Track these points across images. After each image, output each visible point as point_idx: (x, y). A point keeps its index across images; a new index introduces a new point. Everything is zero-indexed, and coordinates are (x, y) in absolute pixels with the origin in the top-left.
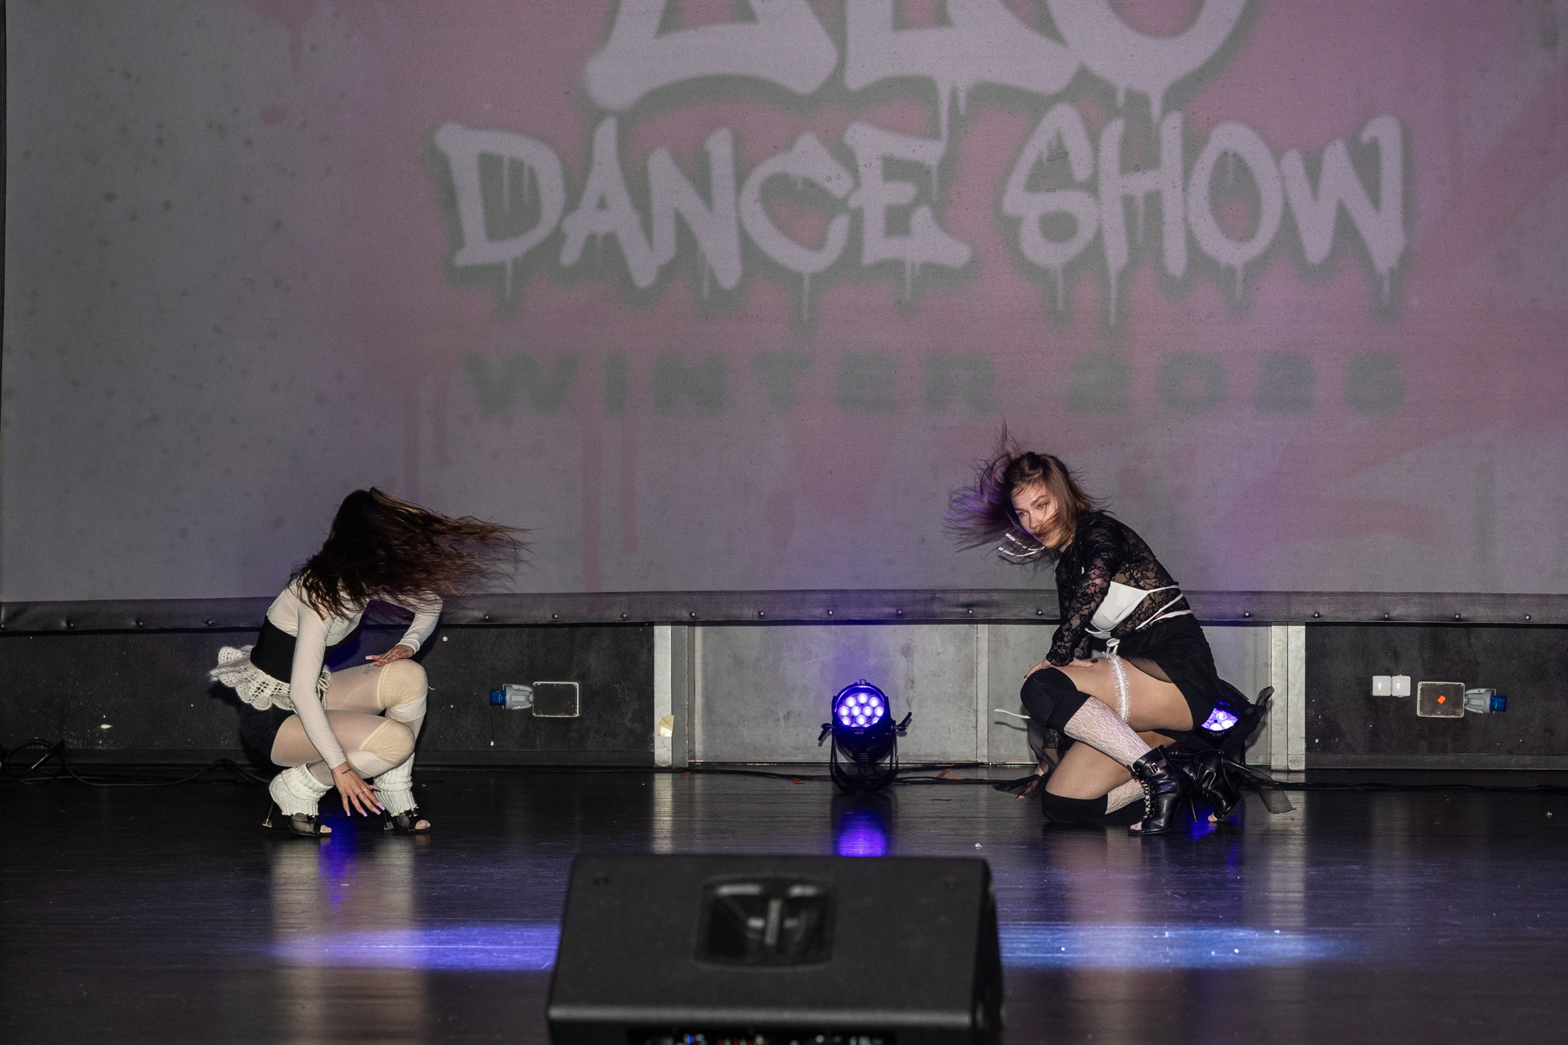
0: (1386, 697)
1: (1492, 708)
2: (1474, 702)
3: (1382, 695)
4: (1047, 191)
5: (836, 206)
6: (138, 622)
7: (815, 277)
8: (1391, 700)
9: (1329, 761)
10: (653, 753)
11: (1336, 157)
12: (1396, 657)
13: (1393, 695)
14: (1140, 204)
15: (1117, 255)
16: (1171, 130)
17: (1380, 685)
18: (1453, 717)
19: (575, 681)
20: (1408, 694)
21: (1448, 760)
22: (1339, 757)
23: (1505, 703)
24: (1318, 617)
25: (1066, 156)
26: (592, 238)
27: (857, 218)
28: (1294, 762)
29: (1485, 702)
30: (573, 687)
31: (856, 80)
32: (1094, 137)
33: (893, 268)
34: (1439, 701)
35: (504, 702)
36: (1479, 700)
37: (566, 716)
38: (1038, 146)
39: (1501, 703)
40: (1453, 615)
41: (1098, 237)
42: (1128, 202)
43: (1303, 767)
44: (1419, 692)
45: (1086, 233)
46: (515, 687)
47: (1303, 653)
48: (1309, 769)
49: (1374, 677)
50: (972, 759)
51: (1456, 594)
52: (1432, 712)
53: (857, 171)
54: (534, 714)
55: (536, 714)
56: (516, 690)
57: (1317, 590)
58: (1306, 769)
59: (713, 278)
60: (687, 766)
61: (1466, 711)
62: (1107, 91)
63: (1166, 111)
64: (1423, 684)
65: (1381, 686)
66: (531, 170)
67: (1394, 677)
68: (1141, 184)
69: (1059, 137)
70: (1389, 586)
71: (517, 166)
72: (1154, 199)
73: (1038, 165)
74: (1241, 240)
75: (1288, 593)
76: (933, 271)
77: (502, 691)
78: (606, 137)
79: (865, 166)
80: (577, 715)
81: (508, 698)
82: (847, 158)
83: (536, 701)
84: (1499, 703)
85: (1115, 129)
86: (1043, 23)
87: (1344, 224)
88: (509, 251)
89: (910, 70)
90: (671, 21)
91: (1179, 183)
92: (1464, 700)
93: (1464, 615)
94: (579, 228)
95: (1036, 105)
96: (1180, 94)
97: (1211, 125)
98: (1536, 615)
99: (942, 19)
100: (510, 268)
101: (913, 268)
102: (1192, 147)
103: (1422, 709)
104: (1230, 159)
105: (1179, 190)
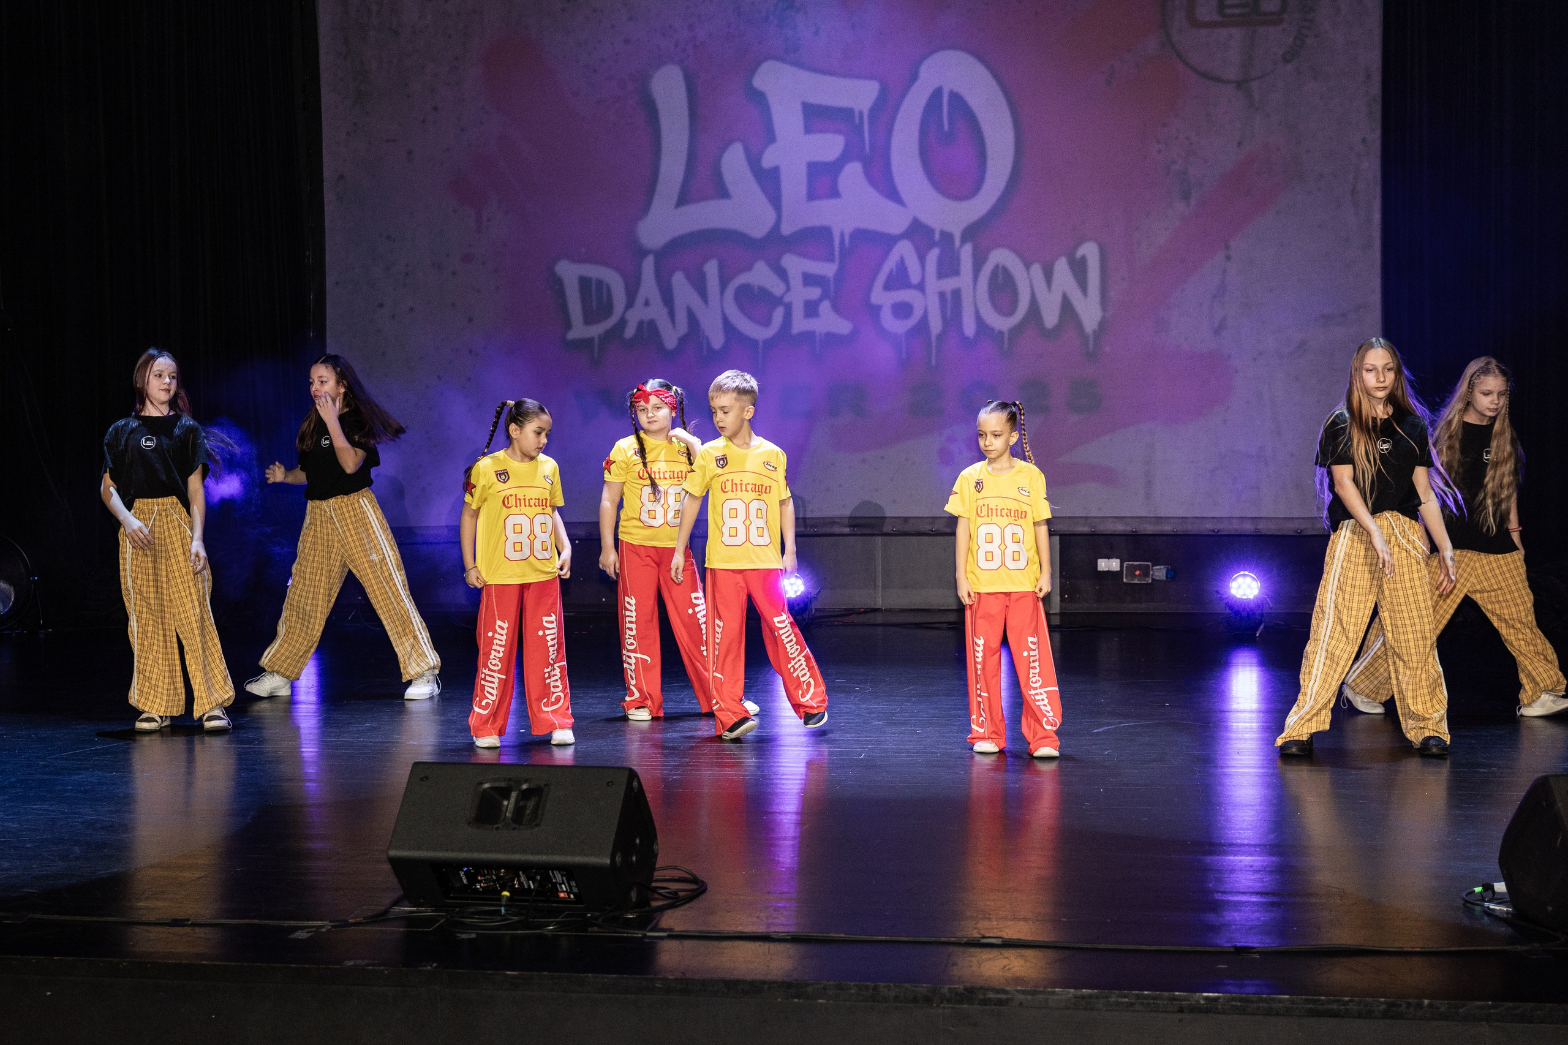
0: (1105, 571)
1: (1167, 577)
2: (1156, 574)
3: (1102, 570)
4: (896, 290)
5: (778, 301)
7: (766, 342)
8: (1109, 574)
9: (1074, 608)
11: (1062, 267)
12: (1113, 548)
13: (1110, 570)
14: (949, 296)
15: (936, 325)
16: (966, 253)
18: (1145, 582)
20: (1119, 569)
21: (1142, 606)
22: (1080, 605)
23: (1175, 573)
25: (906, 270)
26: (641, 324)
27: (788, 308)
28: (1055, 607)
29: (1163, 573)
31: (786, 230)
32: (922, 259)
33: (809, 335)
34: (1136, 573)
36: (1160, 572)
38: (890, 264)
39: (1172, 575)
40: (1131, 529)
41: (925, 315)
42: (942, 295)
43: (1058, 611)
44: (1125, 568)
45: (917, 314)
49: (1099, 560)
50: (873, 607)
51: (1131, 517)
52: (1132, 579)
53: (789, 281)
58: (1060, 612)
59: (709, 344)
61: (1153, 580)
62: (929, 231)
63: (964, 241)
64: (1127, 564)
65: (1103, 565)
66: (608, 286)
67: (1110, 560)
68: (949, 284)
69: (902, 259)
70: (1094, 513)
71: (600, 283)
72: (957, 293)
73: (890, 275)
74: (1007, 315)
76: (831, 338)
78: (648, 265)
79: (793, 278)
82: (782, 274)
84: (1169, 575)
85: (934, 255)
86: (893, 194)
87: (1066, 306)
88: (596, 331)
89: (816, 222)
90: (684, 199)
91: (971, 283)
92: (1151, 573)
93: (1138, 529)
94: (635, 317)
95: (888, 241)
96: (971, 233)
97: (989, 250)
98: (1180, 528)
99: (834, 193)
100: (596, 341)
101: (820, 335)
102: (978, 263)
103: (1126, 579)
104: (1000, 269)
105: (971, 287)
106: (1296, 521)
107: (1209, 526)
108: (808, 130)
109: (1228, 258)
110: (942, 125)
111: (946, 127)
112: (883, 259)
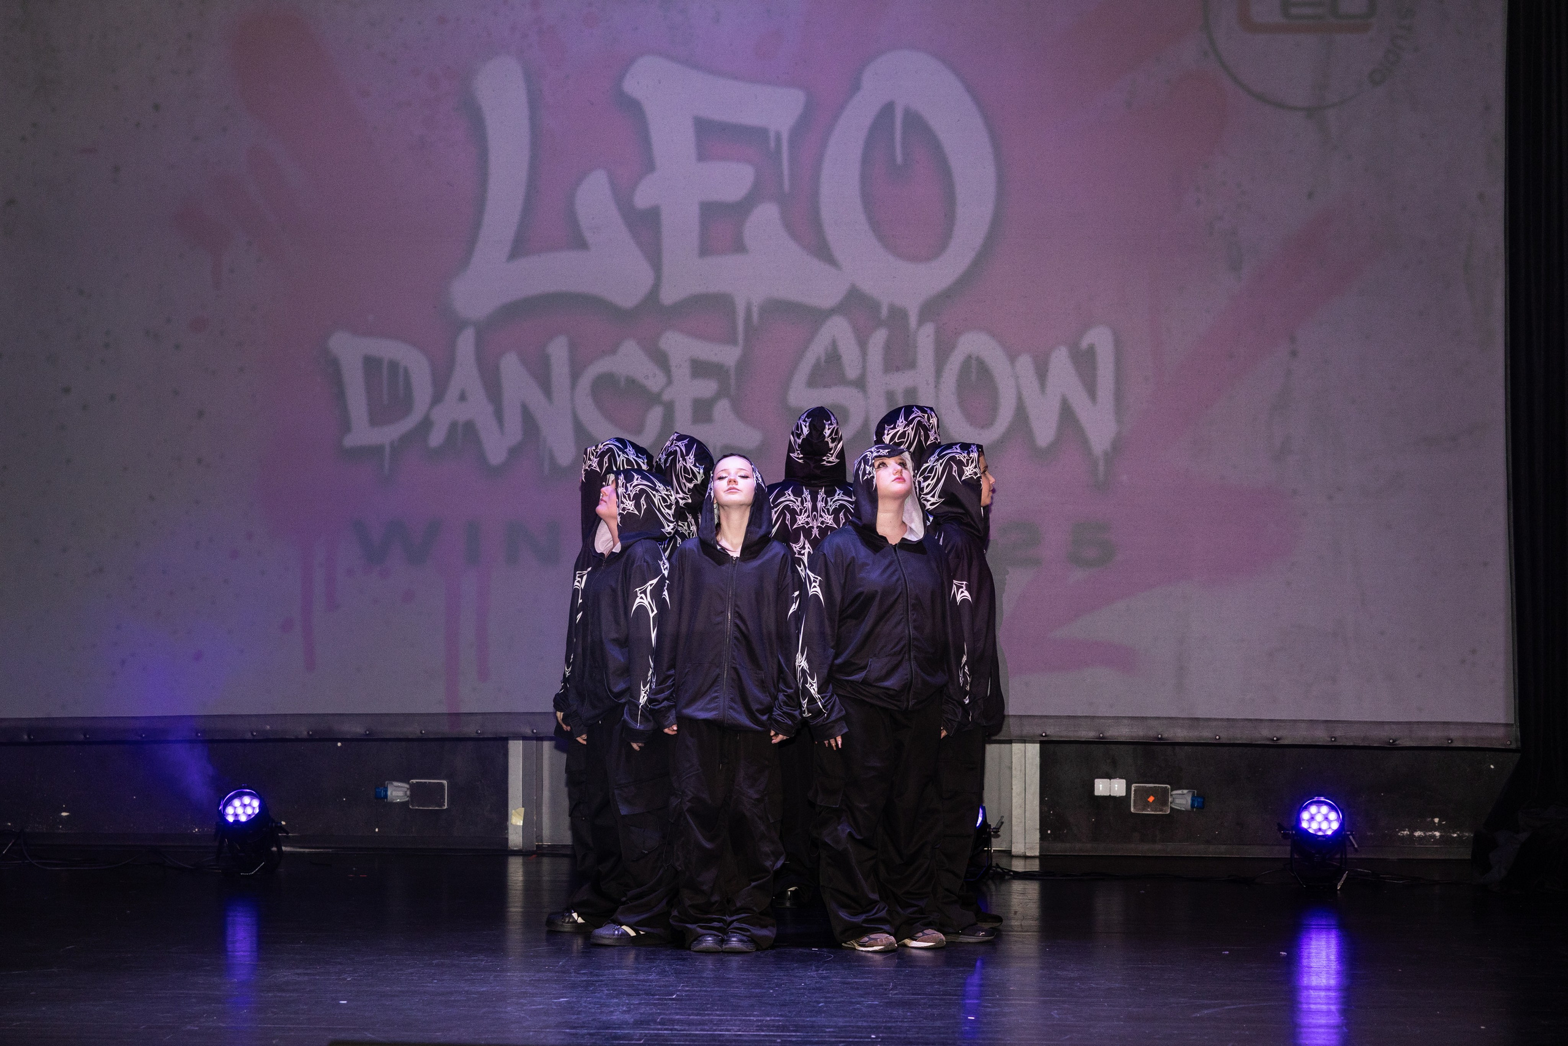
0: (1106, 796)
1: (1192, 806)
2: (1177, 801)
3: (1102, 795)
4: (824, 387)
5: (654, 399)
6: (85, 736)
8: (1109, 800)
9: (1059, 848)
10: (507, 838)
11: (1060, 361)
12: (1114, 763)
13: (1112, 795)
16: (925, 339)
17: (1101, 786)
18: (1161, 813)
19: (443, 779)
20: (1124, 794)
21: (1156, 848)
22: (1068, 845)
23: (1203, 802)
24: (1044, 736)
25: (840, 359)
26: (454, 426)
27: (669, 409)
28: (1031, 849)
29: (1187, 801)
30: (442, 785)
31: (670, 295)
32: (863, 344)
34: (1149, 800)
35: (386, 796)
36: (1182, 799)
37: (436, 808)
38: (817, 350)
39: (1200, 803)
40: (1155, 735)
42: (890, 397)
43: (1037, 854)
44: (1133, 793)
45: (855, 423)
46: (396, 784)
47: (1037, 761)
48: (1042, 855)
49: (1096, 780)
51: (1158, 718)
52: (1144, 809)
53: (670, 371)
54: (410, 807)
55: (413, 806)
56: (396, 787)
57: (1045, 714)
58: (1040, 855)
59: (552, 458)
60: (535, 849)
61: (1172, 809)
62: (873, 304)
63: (921, 322)
64: (1136, 787)
65: (1103, 787)
66: (406, 370)
67: (1112, 780)
68: (901, 382)
69: (834, 343)
70: (1103, 711)
71: (394, 366)
73: (817, 366)
74: (982, 427)
75: (1021, 717)
77: (385, 787)
78: (466, 343)
79: (676, 366)
80: (446, 807)
81: (389, 793)
82: (662, 360)
83: (411, 796)
84: (1198, 802)
85: (879, 337)
86: (822, 251)
87: (1067, 414)
88: (388, 434)
89: (713, 288)
90: (520, 247)
91: (931, 380)
92: (1170, 800)
93: (1165, 735)
94: (444, 417)
95: (816, 317)
96: (930, 310)
97: (957, 334)
98: (1224, 735)
99: (739, 247)
100: (388, 450)
102: (943, 351)
103: (1134, 808)
104: (974, 362)
105: (932, 385)
106: (1387, 727)
107: (1265, 733)
108: (703, 155)
109: (1294, 354)
110: (892, 153)
111: (899, 159)
112: (809, 341)
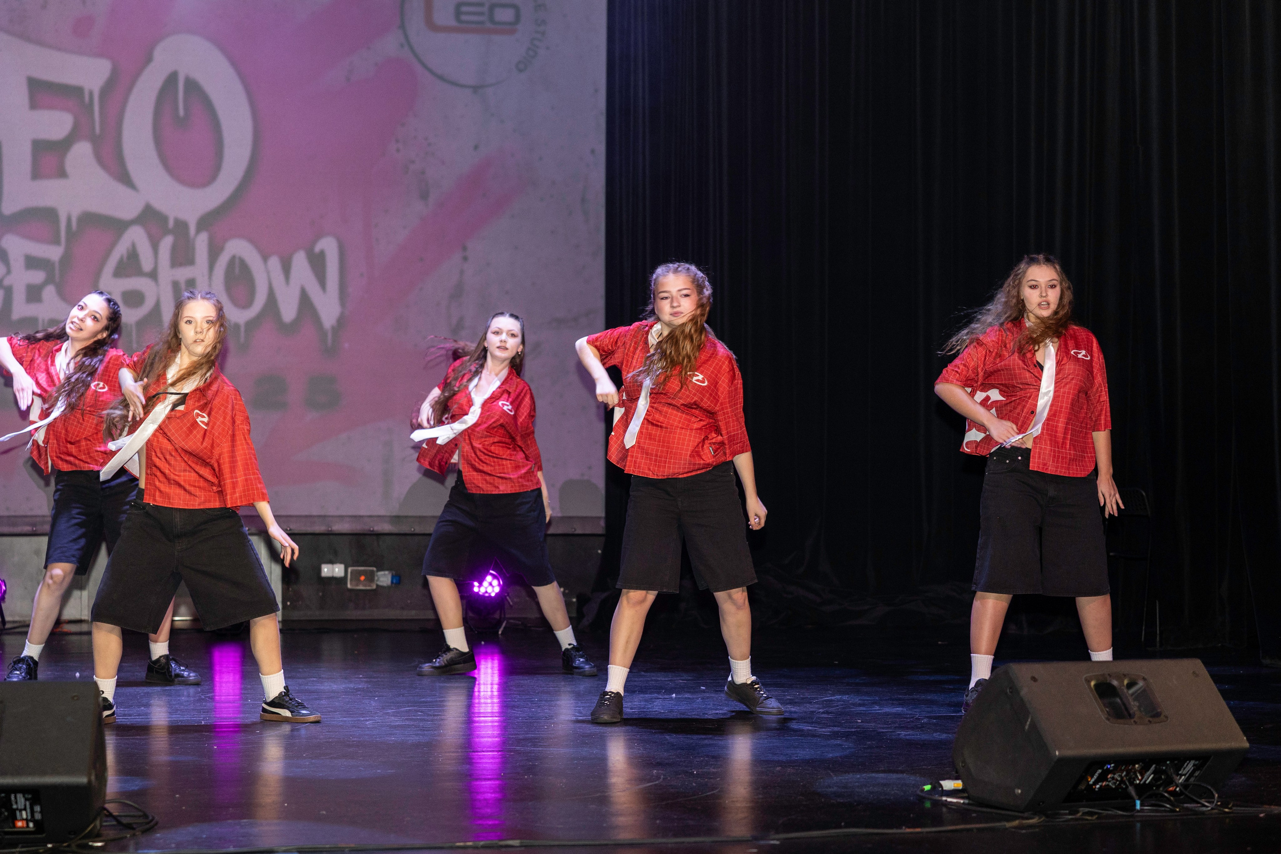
0: (330, 577)
1: (392, 582)
2: (381, 579)
3: (327, 576)
4: (126, 277)
8: (332, 580)
9: (296, 615)
11: (300, 261)
12: (336, 553)
13: (334, 576)
16: (201, 243)
18: (369, 588)
20: (342, 574)
21: (366, 614)
22: (302, 613)
23: (400, 581)
24: (290, 530)
25: (138, 256)
27: (9, 291)
29: (388, 580)
31: (8, 208)
32: (155, 247)
33: (31, 322)
34: (361, 579)
36: (384, 578)
38: (120, 250)
39: (398, 579)
40: (369, 528)
41: (157, 307)
42: (174, 285)
44: (349, 574)
45: (150, 303)
49: (323, 565)
50: (79, 618)
51: (371, 516)
52: (357, 585)
53: (9, 264)
57: (289, 514)
61: (377, 585)
62: (163, 217)
63: (199, 230)
64: (352, 569)
65: (327, 570)
67: (334, 565)
68: (183, 274)
69: (134, 245)
70: (331, 512)
72: (190, 283)
73: (120, 262)
74: (243, 308)
79: (14, 261)
82: (3, 258)
84: (396, 580)
85: (167, 243)
86: (124, 178)
87: (305, 301)
89: (42, 203)
91: (205, 270)
92: (376, 579)
95: (118, 226)
96: (205, 222)
97: (225, 240)
99: (62, 174)
101: (43, 321)
102: (214, 252)
103: (351, 584)
104: (237, 261)
105: (206, 277)
108: (34, 105)
109: (465, 259)
110: (176, 109)
111: (181, 112)
112: (113, 245)
